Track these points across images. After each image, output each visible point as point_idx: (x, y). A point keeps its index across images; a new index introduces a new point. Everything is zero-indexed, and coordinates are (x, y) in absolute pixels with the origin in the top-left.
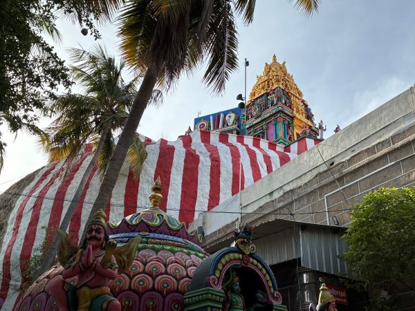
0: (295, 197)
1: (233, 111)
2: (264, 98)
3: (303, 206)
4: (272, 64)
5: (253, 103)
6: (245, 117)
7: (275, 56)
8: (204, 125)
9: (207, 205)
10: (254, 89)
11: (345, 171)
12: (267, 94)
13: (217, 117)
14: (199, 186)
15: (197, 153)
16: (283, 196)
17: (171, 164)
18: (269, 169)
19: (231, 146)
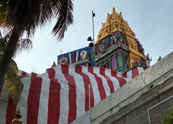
0: (127, 112)
1: (85, 49)
2: (107, 39)
3: (133, 117)
4: (112, 14)
5: (100, 42)
6: (94, 53)
7: (114, 8)
8: (64, 60)
9: (67, 120)
10: (100, 32)
11: (161, 91)
12: (110, 36)
13: (74, 53)
14: (61, 107)
15: (59, 82)
16: (119, 111)
17: (40, 91)
18: (112, 91)
19: (83, 75)
